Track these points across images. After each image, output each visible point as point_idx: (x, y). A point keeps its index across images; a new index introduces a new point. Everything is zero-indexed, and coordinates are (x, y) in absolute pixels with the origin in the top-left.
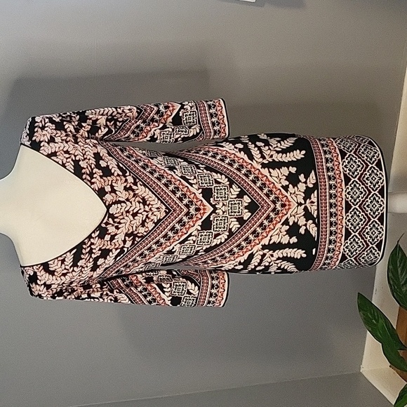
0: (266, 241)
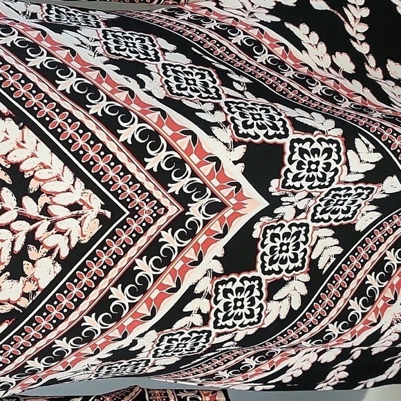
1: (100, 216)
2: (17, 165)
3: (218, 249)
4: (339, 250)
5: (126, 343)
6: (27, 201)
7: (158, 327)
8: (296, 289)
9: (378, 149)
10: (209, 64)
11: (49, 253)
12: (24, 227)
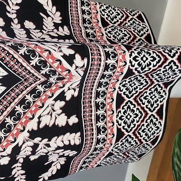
0: (33, 125)
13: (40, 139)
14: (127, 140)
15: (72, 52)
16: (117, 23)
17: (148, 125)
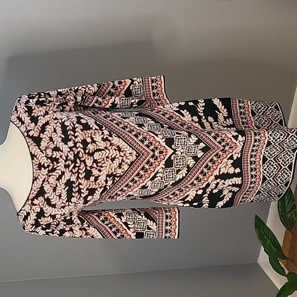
1: (136, 155)
2: (118, 146)
3: (163, 162)
4: (195, 162)
5: (144, 184)
6: (121, 153)
7: (151, 180)
8: (184, 172)
9: (197, 137)
10: (159, 123)
11: (126, 163)
12: (121, 158)
13: (220, 180)
14: (269, 183)
15: (237, 134)
16: (261, 113)
17: (282, 174)
